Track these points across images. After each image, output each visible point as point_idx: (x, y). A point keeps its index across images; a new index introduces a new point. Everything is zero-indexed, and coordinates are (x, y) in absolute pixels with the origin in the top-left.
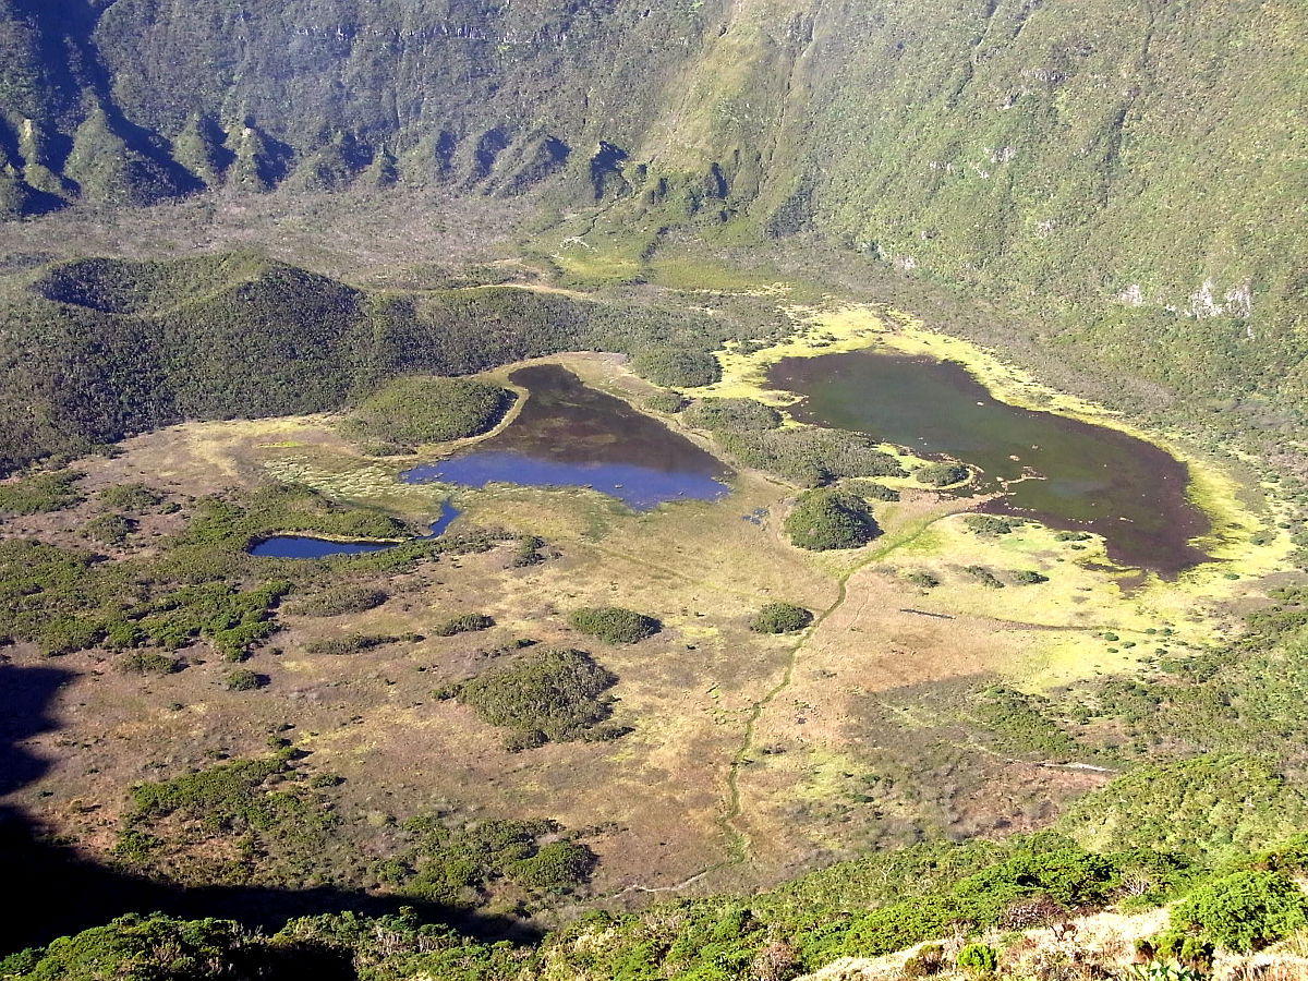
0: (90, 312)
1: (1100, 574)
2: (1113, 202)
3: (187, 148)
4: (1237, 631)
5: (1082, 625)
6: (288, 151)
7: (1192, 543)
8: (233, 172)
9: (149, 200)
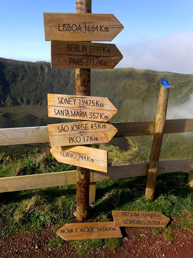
0: (8, 118)
1: (118, 151)
2: (120, 110)
3: (19, 100)
4: (132, 157)
5: (116, 156)
6: (30, 101)
7: (128, 147)
8: (24, 103)
9: (14, 106)
